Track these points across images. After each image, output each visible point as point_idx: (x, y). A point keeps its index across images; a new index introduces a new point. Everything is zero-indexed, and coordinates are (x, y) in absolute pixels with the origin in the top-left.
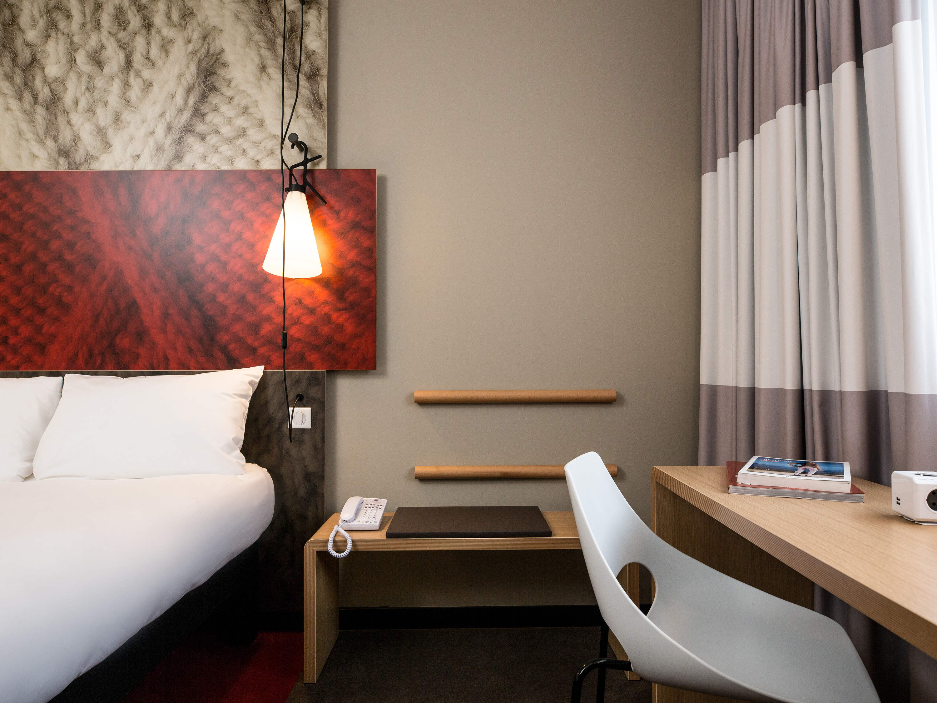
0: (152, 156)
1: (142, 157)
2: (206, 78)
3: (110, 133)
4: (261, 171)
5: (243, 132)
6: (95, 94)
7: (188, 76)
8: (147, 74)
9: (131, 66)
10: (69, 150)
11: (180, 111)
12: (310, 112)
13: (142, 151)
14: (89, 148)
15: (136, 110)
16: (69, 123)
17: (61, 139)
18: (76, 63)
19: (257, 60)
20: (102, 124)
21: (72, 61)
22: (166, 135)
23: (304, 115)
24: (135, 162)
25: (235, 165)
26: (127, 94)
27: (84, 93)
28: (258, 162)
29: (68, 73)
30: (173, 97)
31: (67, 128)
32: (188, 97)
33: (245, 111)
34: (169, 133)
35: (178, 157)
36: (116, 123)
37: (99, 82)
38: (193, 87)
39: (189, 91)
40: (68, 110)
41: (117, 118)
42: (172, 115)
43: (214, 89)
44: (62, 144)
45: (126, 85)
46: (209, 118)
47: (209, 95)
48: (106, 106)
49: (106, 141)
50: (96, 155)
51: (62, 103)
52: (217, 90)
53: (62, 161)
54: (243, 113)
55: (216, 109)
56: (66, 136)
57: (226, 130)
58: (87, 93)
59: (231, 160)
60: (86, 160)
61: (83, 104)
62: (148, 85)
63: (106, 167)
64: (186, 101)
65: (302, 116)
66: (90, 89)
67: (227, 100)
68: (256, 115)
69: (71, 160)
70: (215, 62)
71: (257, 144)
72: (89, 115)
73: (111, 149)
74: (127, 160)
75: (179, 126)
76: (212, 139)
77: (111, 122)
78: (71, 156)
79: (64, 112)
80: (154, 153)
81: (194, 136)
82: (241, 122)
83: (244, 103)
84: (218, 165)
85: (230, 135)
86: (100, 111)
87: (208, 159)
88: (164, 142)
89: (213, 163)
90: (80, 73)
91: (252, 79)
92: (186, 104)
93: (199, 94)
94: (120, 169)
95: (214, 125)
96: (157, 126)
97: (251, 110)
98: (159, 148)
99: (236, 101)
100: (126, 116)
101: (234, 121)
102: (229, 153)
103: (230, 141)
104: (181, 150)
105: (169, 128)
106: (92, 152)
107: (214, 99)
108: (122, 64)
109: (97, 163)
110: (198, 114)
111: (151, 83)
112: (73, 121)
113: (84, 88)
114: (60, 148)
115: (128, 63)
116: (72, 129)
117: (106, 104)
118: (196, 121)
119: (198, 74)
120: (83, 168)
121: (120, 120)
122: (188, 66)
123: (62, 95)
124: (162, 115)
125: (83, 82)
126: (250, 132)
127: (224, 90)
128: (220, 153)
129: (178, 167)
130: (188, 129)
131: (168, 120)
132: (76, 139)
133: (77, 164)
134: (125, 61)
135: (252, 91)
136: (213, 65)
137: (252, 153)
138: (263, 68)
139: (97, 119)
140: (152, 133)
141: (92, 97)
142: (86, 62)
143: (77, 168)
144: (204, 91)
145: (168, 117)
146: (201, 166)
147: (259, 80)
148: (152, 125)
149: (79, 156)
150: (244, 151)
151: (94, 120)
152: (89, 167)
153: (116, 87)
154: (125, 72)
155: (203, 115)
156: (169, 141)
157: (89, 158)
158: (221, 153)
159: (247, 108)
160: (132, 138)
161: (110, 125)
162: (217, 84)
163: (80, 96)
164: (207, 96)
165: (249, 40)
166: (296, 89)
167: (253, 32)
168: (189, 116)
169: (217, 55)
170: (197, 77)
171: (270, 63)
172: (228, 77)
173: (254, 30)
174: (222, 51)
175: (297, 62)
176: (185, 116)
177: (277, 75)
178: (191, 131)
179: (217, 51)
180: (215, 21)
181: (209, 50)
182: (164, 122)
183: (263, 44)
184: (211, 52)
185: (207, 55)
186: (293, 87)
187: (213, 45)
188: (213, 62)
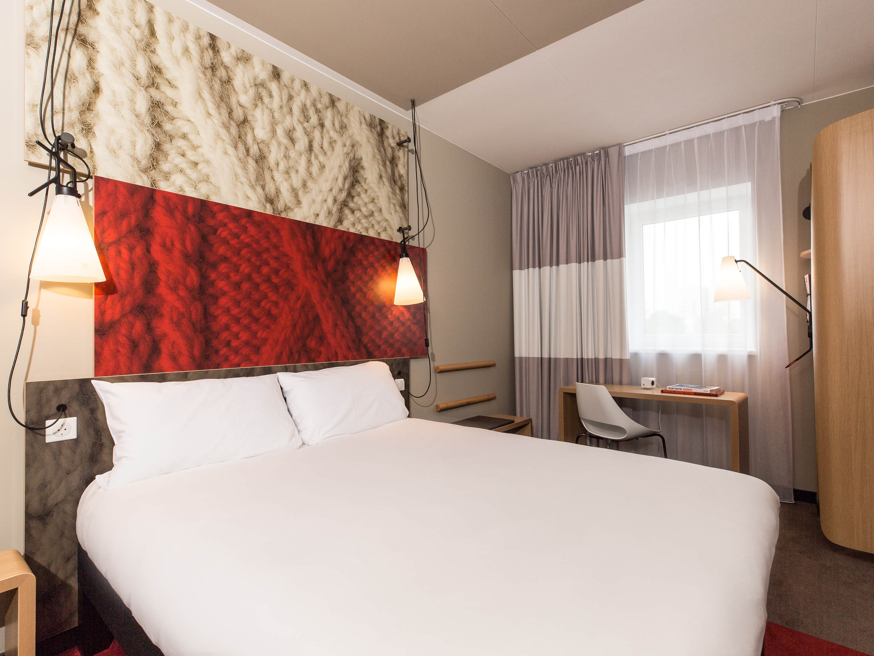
0: (326, 217)
1: (320, 216)
2: (353, 172)
3: (300, 193)
4: (381, 239)
5: (372, 214)
6: (290, 161)
7: (344, 168)
8: (321, 158)
9: (312, 149)
10: (273, 199)
11: (341, 190)
12: (401, 210)
13: (320, 211)
14: (287, 202)
15: (316, 182)
16: (272, 178)
17: (267, 189)
18: (276, 134)
19: (378, 171)
20: (295, 186)
21: (274, 132)
22: (333, 204)
23: (399, 211)
24: (316, 218)
25: (369, 233)
26: (310, 168)
27: (283, 158)
28: (379, 233)
29: (271, 139)
30: (337, 180)
31: (271, 182)
32: (345, 182)
33: (373, 201)
34: (335, 203)
35: (340, 221)
36: (304, 187)
37: (293, 154)
38: (347, 177)
39: (345, 178)
40: (272, 168)
41: (304, 185)
42: (337, 192)
43: (358, 181)
44: (268, 193)
45: (309, 161)
46: (356, 199)
47: (355, 184)
48: (297, 173)
49: (298, 199)
50: (291, 207)
51: (267, 161)
52: (359, 183)
53: (268, 206)
54: (372, 202)
55: (359, 195)
56: (271, 188)
57: (364, 209)
58: (284, 159)
59: (367, 229)
60: (285, 210)
61: (282, 166)
62: (323, 167)
63: (298, 218)
64: (344, 184)
65: (398, 212)
66: (286, 157)
67: (364, 191)
68: (378, 205)
69: (275, 207)
70: (358, 164)
71: (379, 223)
72: (286, 176)
73: (301, 205)
74: (311, 216)
75: (340, 201)
76: (358, 214)
77: (301, 186)
78: (275, 204)
79: (269, 169)
80: (327, 215)
81: (348, 209)
82: (371, 206)
83: (372, 195)
84: (361, 231)
85: (366, 213)
86: (293, 175)
87: (356, 226)
88: (333, 209)
89: (358, 229)
90: (279, 143)
91: (376, 181)
92: (344, 187)
93: (351, 183)
94: (307, 221)
95: (358, 205)
96: (328, 197)
97: (376, 201)
98: (330, 213)
99: (368, 193)
100: (310, 184)
101: (368, 205)
102: (366, 225)
103: (366, 217)
104: (341, 217)
105: (335, 200)
106: (289, 205)
107: (358, 188)
108: (307, 146)
109: (292, 213)
110: (350, 195)
111: (324, 166)
112: (276, 178)
113: (282, 155)
114: (266, 195)
115: (310, 148)
116: (275, 183)
117: (297, 171)
118: (349, 200)
119: (350, 169)
120: (283, 215)
121: (307, 186)
122: (344, 161)
123: (267, 155)
124: (331, 190)
125: (282, 150)
126: (376, 214)
127: (363, 184)
128: (362, 223)
129: (340, 228)
130: (345, 204)
131: (334, 195)
132: (278, 192)
133: (279, 211)
134: (309, 145)
135: (376, 189)
136: (357, 166)
137: (376, 227)
138: (381, 177)
139: (292, 181)
140: (326, 200)
141: (288, 164)
142: (283, 135)
143: (279, 214)
144: (353, 181)
145: (334, 191)
146: (352, 230)
147: (379, 183)
148: (325, 195)
149: (280, 205)
150: (373, 225)
151: (290, 182)
152: (287, 215)
153: (303, 161)
154: (309, 153)
155: (353, 197)
156: (335, 209)
157: (287, 208)
159: (374, 199)
160: (314, 201)
161: (300, 188)
162: (359, 179)
163: (280, 160)
164: (355, 186)
165: (374, 156)
166: (395, 195)
167: (376, 152)
168: (345, 195)
169: (359, 160)
170: (349, 171)
171: (384, 175)
172: (365, 176)
173: (376, 151)
174: (361, 159)
175: (395, 179)
176: (344, 194)
177: (387, 183)
178: (347, 206)
179: (359, 157)
180: (357, 138)
181: (354, 155)
182: (332, 195)
183: (380, 162)
184: (356, 157)
185: (354, 158)
186: (394, 193)
187: (357, 152)
188: (357, 164)
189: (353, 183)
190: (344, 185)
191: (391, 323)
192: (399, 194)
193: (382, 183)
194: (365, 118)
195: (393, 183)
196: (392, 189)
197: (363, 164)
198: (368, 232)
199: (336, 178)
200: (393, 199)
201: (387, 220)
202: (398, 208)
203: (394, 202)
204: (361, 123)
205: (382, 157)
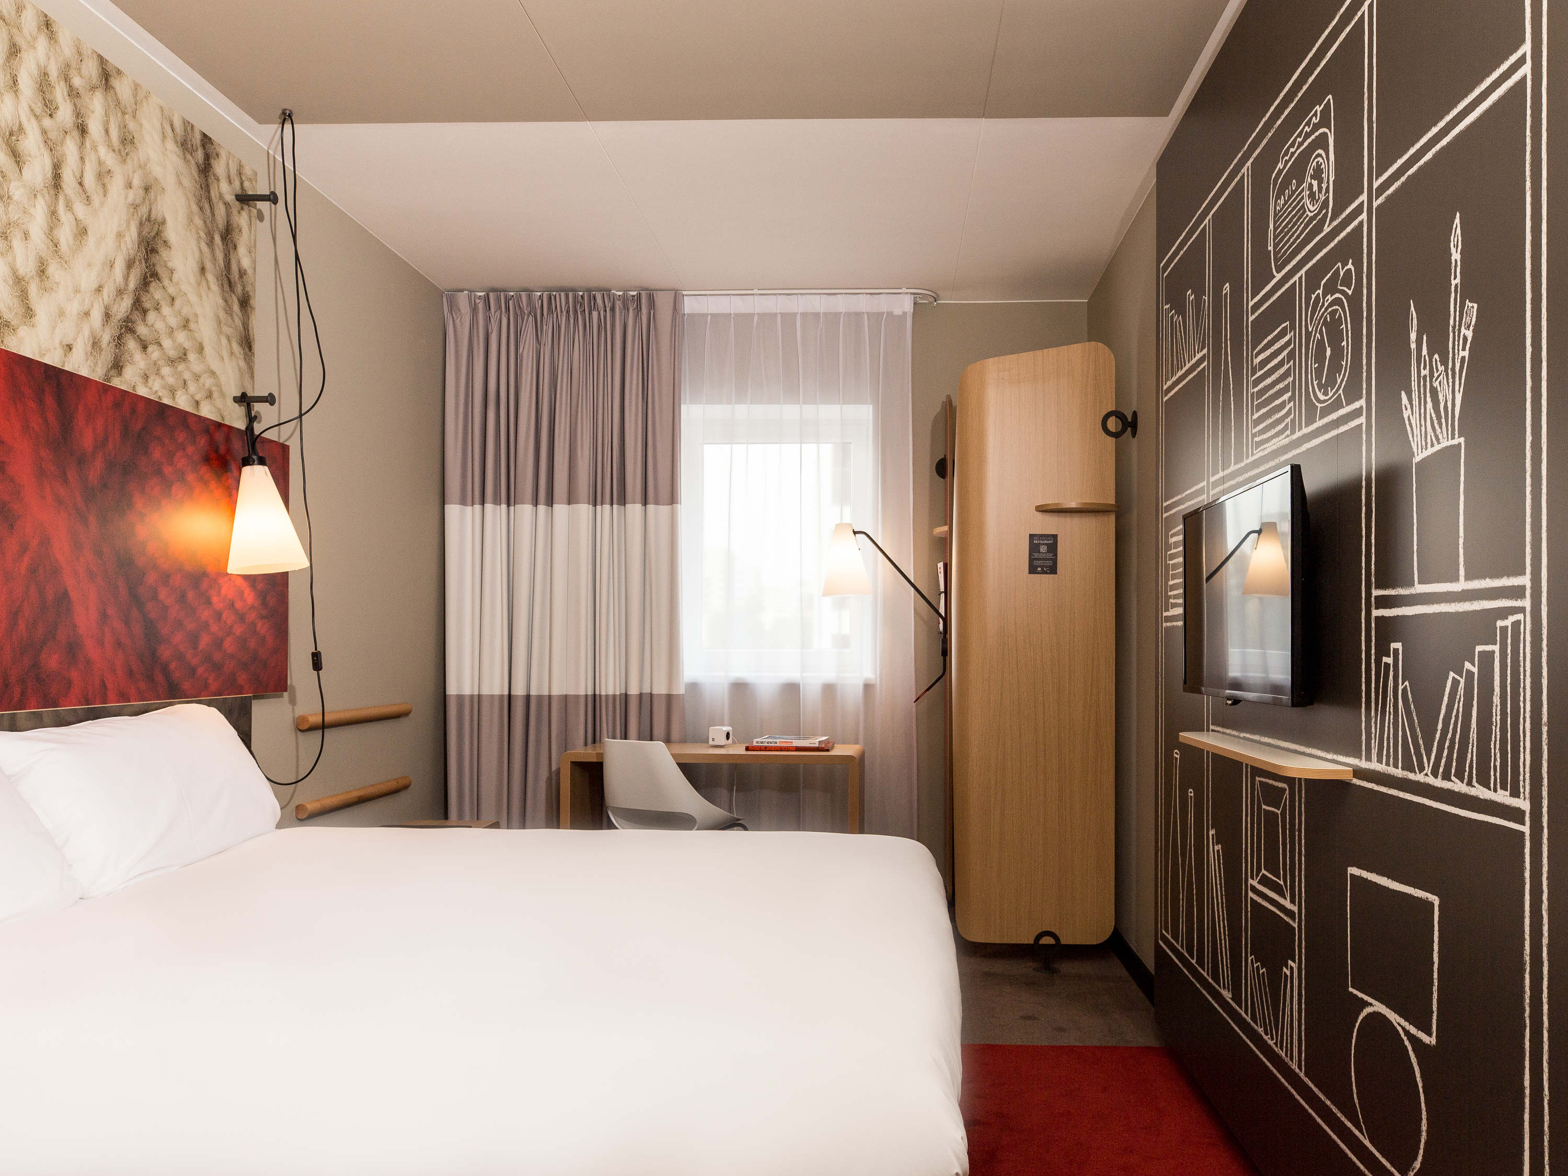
0: (88, 354)
1: (74, 350)
2: (147, 253)
3: (33, 290)
4: (200, 417)
5: (184, 355)
6: (10, 209)
7: (128, 239)
8: (80, 209)
9: (59, 185)
11: (120, 292)
12: (242, 352)
14: (3, 307)
15: (66, 266)
19: (197, 254)
20: (21, 272)
22: (104, 325)
23: (238, 354)
24: (64, 355)
25: (176, 400)
26: (55, 232)
28: (197, 403)
30: (112, 267)
32: (128, 274)
33: (186, 324)
34: (107, 322)
35: (118, 366)
36: (41, 276)
37: (17, 192)
38: (134, 262)
39: (130, 265)
41: (42, 271)
42: (111, 296)
43: (155, 275)
45: (53, 214)
46: (152, 316)
47: (150, 282)
48: (26, 239)
49: (27, 304)
50: (13, 323)
52: (159, 279)
54: (184, 327)
55: (157, 308)
57: (167, 343)
59: (172, 392)
62: (82, 232)
63: (27, 351)
64: (126, 278)
65: (235, 355)
66: (3, 196)
67: (169, 299)
68: (196, 335)
70: (157, 234)
71: (197, 377)
72: (2, 244)
73: (33, 319)
74: (54, 348)
75: (119, 317)
76: (154, 353)
77: (34, 272)
80: (90, 348)
81: (134, 338)
82: (182, 338)
83: (186, 311)
84: (160, 394)
85: (172, 353)
86: (17, 242)
87: (150, 382)
88: (103, 335)
89: (155, 389)
91: (192, 279)
92: (127, 285)
93: (141, 276)
94: (48, 361)
95: (156, 331)
96: (94, 305)
97: (192, 325)
98: (96, 344)
99: (177, 304)
100: (53, 270)
101: (175, 334)
102: (171, 380)
103: (172, 362)
104: (120, 356)
105: (107, 315)
106: (8, 316)
107: (156, 291)
108: (48, 176)
109: (14, 338)
110: (138, 306)
111: (86, 230)
115: (56, 181)
117: (26, 236)
118: (136, 316)
119: (139, 244)
121: (46, 273)
122: (128, 225)
124: (99, 290)
126: (192, 356)
127: (166, 282)
128: (162, 373)
129: (117, 382)
130: (128, 326)
131: (106, 302)
134: (53, 173)
135: (193, 298)
136: (155, 237)
137: (192, 388)
138: (203, 270)
139: (14, 257)
140: (89, 314)
141: (6, 214)
144: (146, 273)
145: (105, 296)
146: (142, 391)
147: (199, 284)
148: (88, 300)
150: (185, 382)
151: (10, 259)
152: (3, 341)
153: (40, 211)
154: (52, 192)
155: (145, 312)
156: (107, 337)
157: (3, 324)
158: (163, 377)
159: (187, 321)
160: (61, 314)
161: (32, 277)
162: (159, 269)
164: (149, 285)
165: (190, 221)
166: (232, 316)
167: (193, 210)
168: (130, 305)
169: (159, 226)
170: (139, 248)
171: (209, 265)
172: (170, 264)
173: (195, 208)
174: (164, 222)
175: (231, 277)
176: (126, 304)
177: (215, 287)
178: (132, 331)
179: (160, 219)
180: (157, 171)
181: (150, 212)
182: (101, 302)
183: (202, 234)
184: (153, 216)
185: (149, 219)
186: (229, 310)
187: (155, 205)
188: (155, 232)
189: (145, 278)
190: (127, 280)
191: (218, 615)
192: (239, 313)
193: (204, 284)
194: (172, 126)
195: (226, 287)
196: (226, 301)
197: (166, 235)
198: (174, 399)
199: (111, 261)
200: (226, 324)
201: (213, 373)
202: (236, 347)
203: (228, 333)
204: (164, 137)
205: (205, 222)
